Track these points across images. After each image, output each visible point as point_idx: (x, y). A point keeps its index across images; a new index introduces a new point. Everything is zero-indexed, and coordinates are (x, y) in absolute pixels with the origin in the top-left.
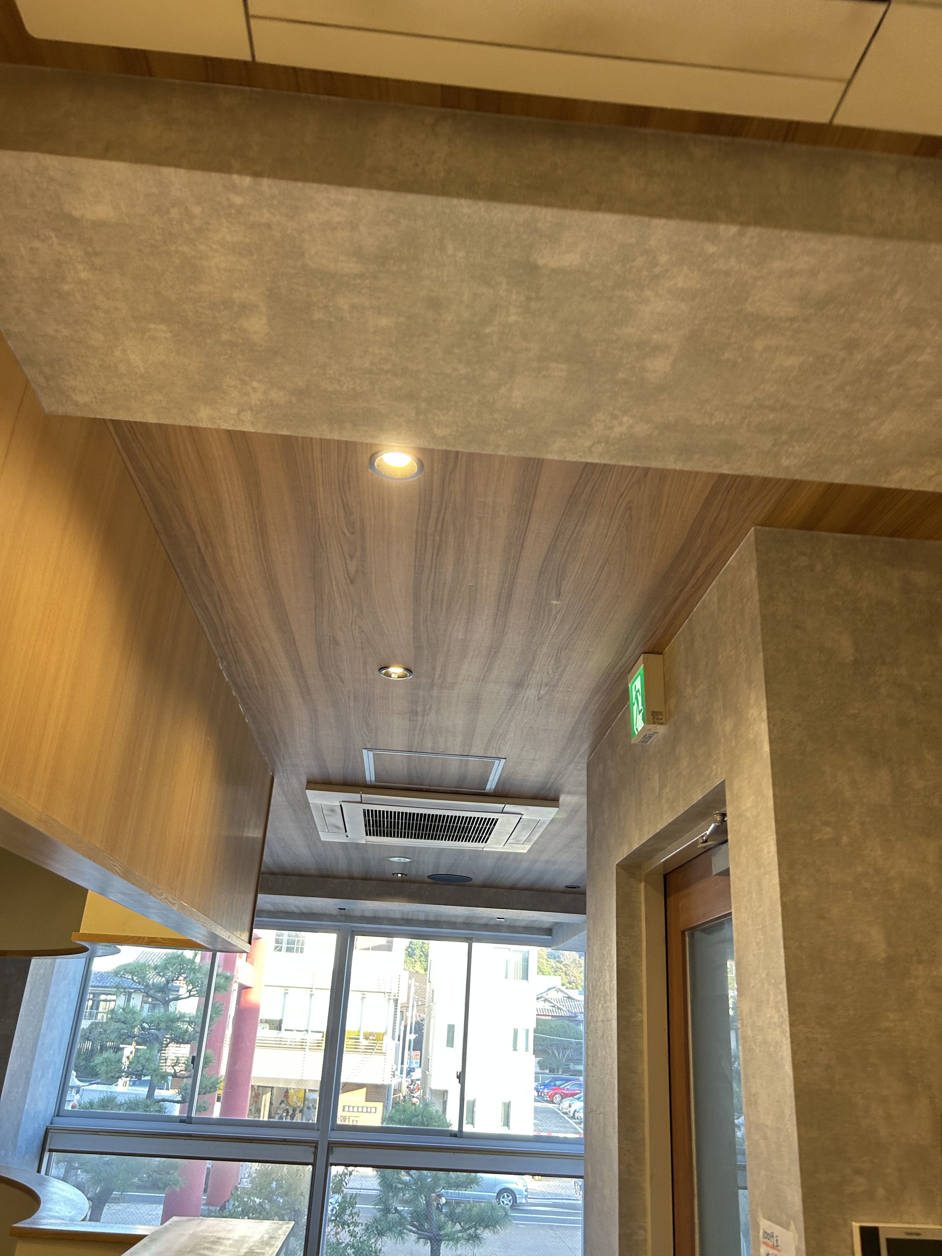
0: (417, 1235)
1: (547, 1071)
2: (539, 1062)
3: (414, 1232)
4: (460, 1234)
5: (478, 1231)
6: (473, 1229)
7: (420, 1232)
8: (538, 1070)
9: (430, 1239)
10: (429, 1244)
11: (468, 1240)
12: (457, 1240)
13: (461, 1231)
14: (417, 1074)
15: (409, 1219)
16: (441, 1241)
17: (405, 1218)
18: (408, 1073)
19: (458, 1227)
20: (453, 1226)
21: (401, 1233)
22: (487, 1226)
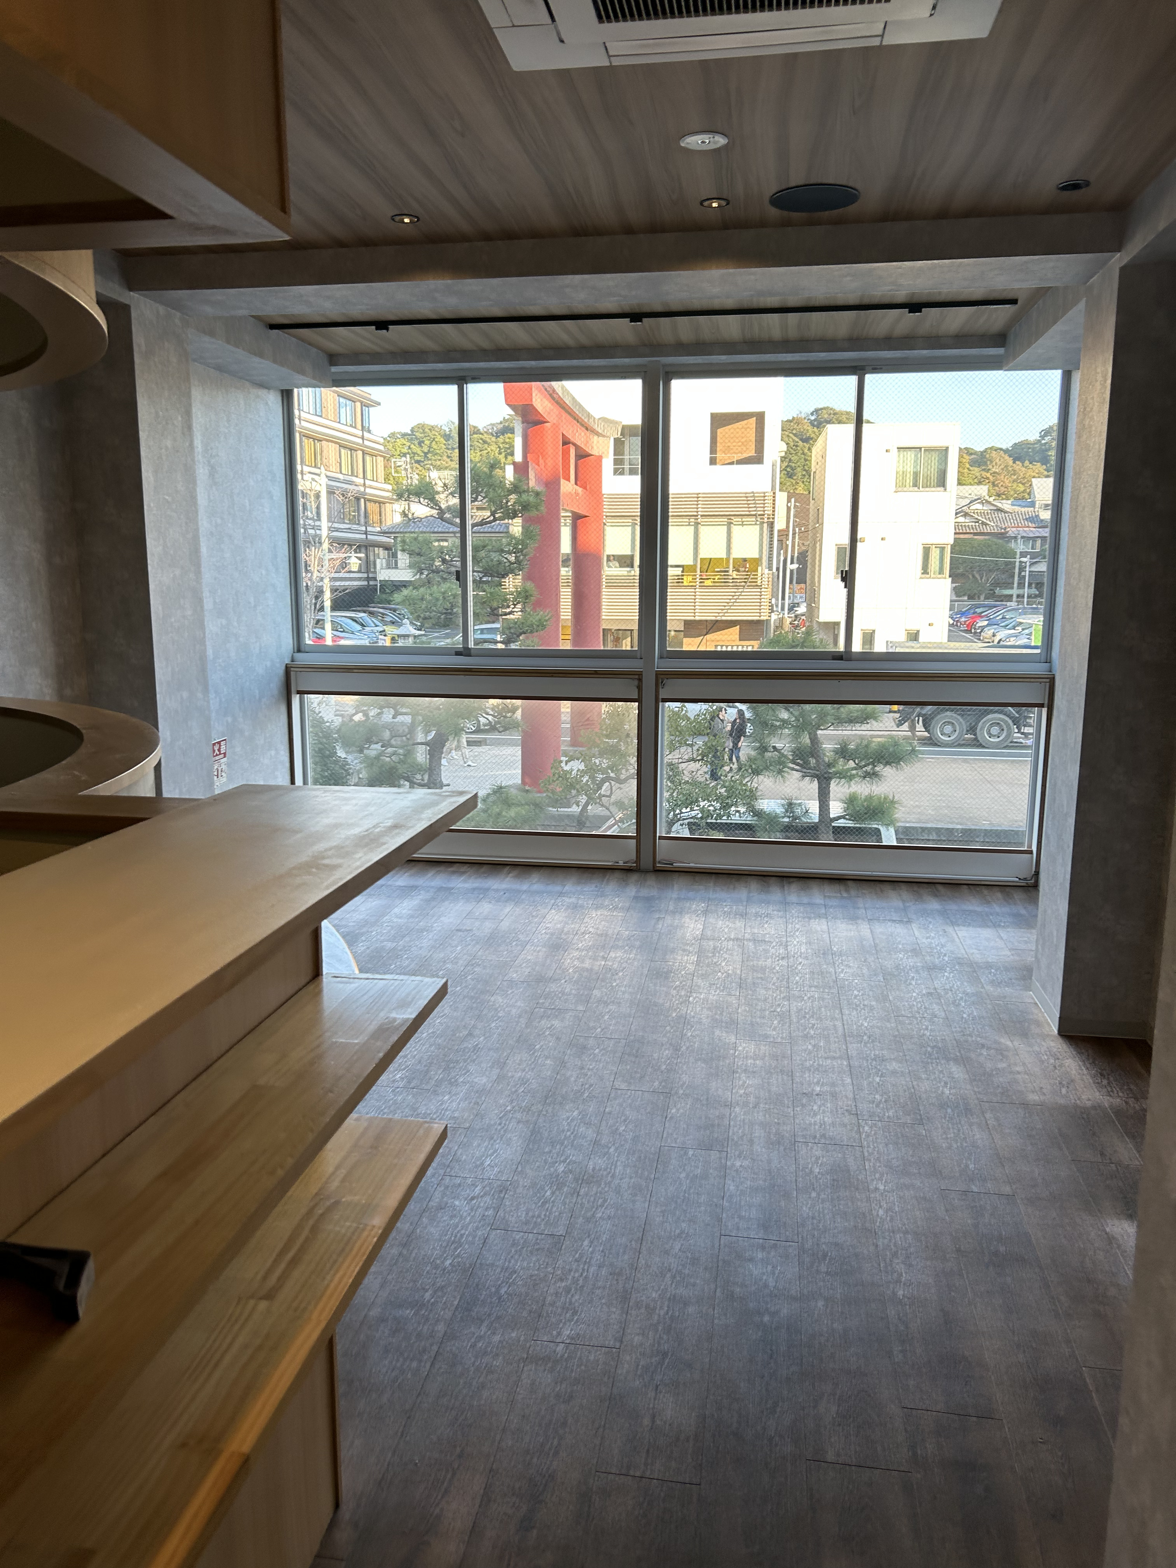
0: (800, 774)
1: (966, 598)
2: (954, 589)
3: (797, 771)
4: (854, 772)
5: (877, 769)
6: (870, 767)
7: (805, 770)
8: (955, 598)
9: (817, 776)
10: (816, 782)
11: (865, 777)
12: (851, 778)
13: (855, 769)
14: (802, 609)
15: (791, 757)
16: (831, 778)
17: (785, 756)
18: (791, 609)
19: (851, 764)
20: (846, 764)
21: (780, 772)
22: (888, 763)
